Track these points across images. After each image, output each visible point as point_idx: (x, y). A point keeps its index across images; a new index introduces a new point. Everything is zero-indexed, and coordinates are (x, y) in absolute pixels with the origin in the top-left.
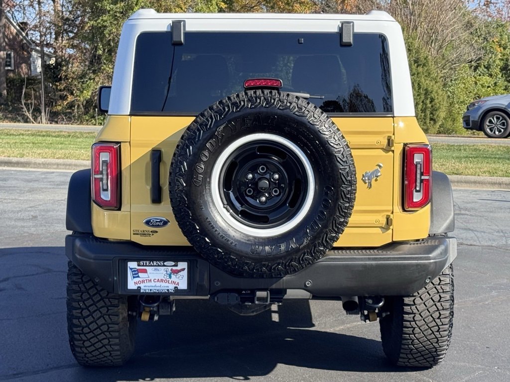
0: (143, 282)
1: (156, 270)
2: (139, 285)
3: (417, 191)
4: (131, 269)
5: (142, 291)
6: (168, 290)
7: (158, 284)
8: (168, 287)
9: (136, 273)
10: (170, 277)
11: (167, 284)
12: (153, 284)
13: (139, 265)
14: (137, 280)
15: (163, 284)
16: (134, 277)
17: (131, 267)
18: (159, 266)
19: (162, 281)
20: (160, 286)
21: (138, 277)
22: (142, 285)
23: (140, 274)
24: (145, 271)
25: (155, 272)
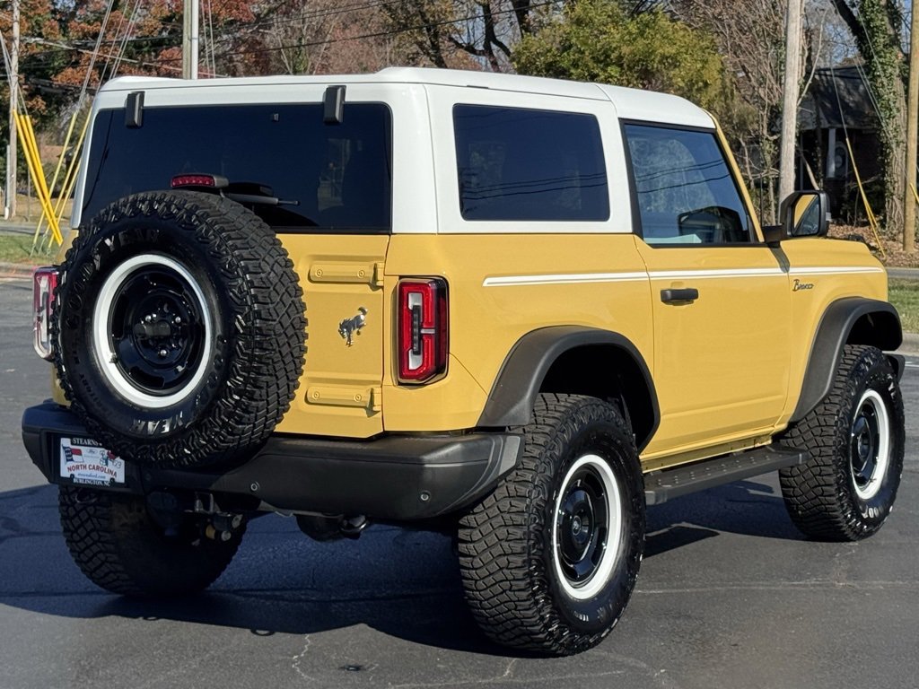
0: (77, 467)
1: (91, 451)
2: (73, 472)
3: (415, 353)
4: (64, 448)
5: (75, 481)
6: (103, 482)
7: (94, 472)
8: (104, 477)
9: (71, 453)
10: (107, 464)
11: (103, 474)
12: (87, 472)
13: (72, 444)
14: (70, 464)
15: (99, 473)
16: (67, 460)
17: (65, 445)
18: (93, 446)
19: (98, 468)
20: (96, 476)
21: (72, 460)
22: (76, 473)
23: (74, 457)
24: (79, 453)
25: (90, 455)
